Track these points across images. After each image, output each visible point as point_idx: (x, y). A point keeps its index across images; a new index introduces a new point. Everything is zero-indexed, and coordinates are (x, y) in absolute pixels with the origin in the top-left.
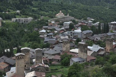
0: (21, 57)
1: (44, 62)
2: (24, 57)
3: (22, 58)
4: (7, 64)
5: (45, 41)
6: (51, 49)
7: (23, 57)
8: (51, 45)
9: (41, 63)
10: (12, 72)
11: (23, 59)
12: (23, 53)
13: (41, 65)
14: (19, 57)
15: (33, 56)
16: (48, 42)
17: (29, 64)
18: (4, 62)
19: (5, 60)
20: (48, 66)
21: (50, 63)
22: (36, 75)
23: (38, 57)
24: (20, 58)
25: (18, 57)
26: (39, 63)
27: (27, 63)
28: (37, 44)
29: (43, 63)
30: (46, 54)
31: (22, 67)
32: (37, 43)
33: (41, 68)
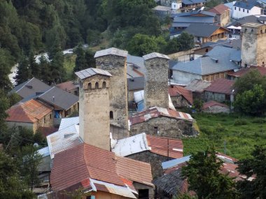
0: (97, 84)
1: (174, 102)
2: (107, 82)
3: (101, 86)
4: (44, 108)
5: (174, 25)
6: (197, 57)
7: (104, 83)
8: (196, 40)
9: (166, 106)
10: (66, 136)
11: (105, 91)
12: (103, 69)
13: (165, 112)
14: (90, 84)
15: (133, 81)
16: (184, 32)
17: (123, 107)
18: (37, 99)
19: (38, 94)
20: (189, 117)
21: (198, 106)
22: (150, 148)
23: (154, 83)
24: (93, 86)
25: (86, 83)
26: (158, 106)
27: (116, 106)
28: (147, 37)
29: (171, 105)
30: (181, 74)
31: (103, 118)
32: (145, 33)
33: (165, 122)
